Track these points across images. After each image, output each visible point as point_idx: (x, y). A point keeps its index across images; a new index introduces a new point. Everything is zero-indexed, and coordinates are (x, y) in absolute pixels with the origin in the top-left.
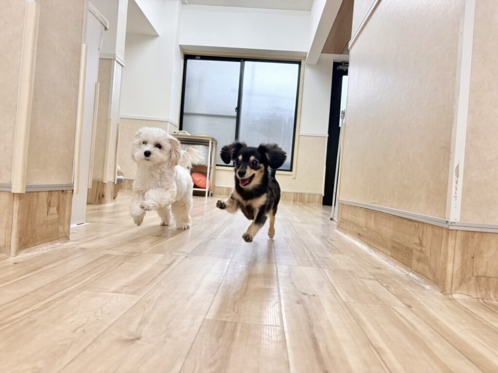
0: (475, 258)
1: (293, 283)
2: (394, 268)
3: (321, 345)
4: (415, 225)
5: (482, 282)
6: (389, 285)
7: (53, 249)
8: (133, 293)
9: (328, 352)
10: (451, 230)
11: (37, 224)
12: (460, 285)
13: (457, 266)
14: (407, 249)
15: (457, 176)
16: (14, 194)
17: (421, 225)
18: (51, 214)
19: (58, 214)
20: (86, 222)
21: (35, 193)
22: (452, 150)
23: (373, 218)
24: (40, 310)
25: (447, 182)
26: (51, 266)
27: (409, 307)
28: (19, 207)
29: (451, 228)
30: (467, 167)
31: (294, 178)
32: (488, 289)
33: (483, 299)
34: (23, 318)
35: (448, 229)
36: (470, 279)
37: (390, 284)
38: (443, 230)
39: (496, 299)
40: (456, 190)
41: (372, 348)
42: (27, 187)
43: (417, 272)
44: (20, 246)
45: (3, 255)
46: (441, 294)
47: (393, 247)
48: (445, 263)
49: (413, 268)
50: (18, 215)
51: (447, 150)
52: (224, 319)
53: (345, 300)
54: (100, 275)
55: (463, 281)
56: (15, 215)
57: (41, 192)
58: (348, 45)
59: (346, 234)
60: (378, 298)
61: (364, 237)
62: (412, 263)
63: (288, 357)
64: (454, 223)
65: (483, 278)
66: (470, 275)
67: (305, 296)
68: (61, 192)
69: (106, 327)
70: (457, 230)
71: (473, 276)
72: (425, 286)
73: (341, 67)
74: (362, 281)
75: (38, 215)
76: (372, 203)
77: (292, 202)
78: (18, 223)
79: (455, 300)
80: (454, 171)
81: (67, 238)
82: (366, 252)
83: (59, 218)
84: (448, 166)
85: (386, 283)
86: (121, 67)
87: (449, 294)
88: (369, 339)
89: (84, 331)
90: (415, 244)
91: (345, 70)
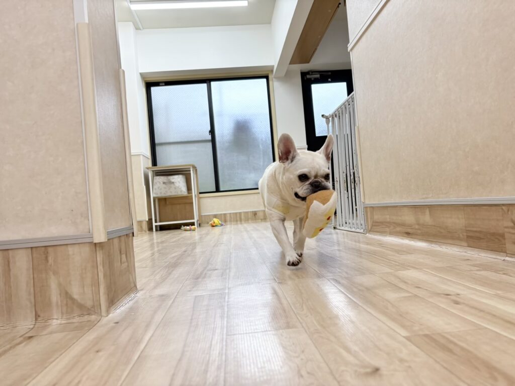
2: (480, 257)
4: (502, 209)
7: (133, 301)
11: (116, 275)
16: (95, 244)
17: (512, 208)
19: (127, 262)
23: (428, 213)
28: (103, 259)
42: (109, 233)
47: (468, 237)
49: (507, 252)
50: (103, 267)
56: (100, 268)
57: (114, 238)
61: (417, 235)
62: (505, 247)
68: (126, 236)
73: (308, 76)
75: (115, 265)
78: (104, 276)
81: (136, 287)
83: (128, 266)
85: (500, 271)
90: (506, 227)
91: (313, 79)
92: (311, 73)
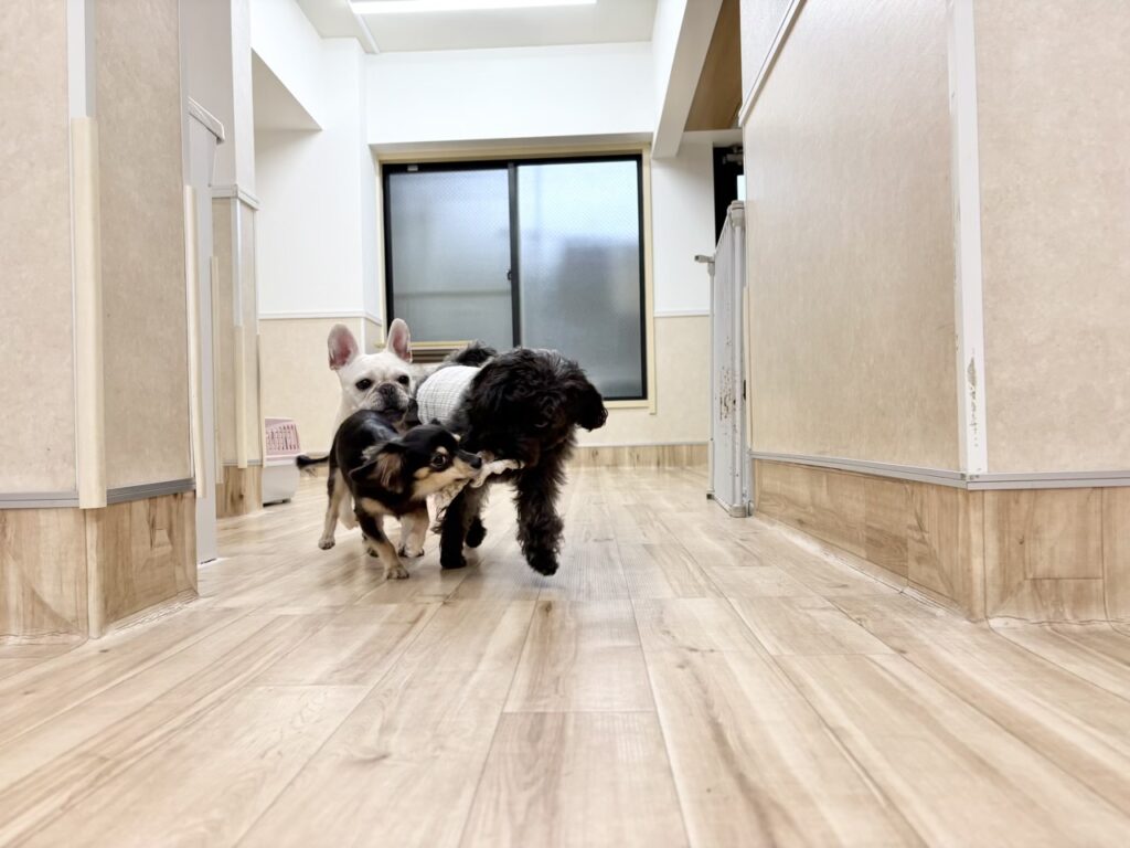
0: (1026, 543)
1: (668, 632)
2: (876, 581)
3: (730, 736)
4: (906, 489)
5: (1045, 589)
6: (863, 616)
7: (172, 616)
8: (355, 681)
9: (743, 744)
10: (972, 491)
11: (134, 566)
12: (1002, 599)
13: (992, 563)
14: (896, 539)
15: (973, 381)
16: (84, 510)
17: (916, 489)
18: (159, 545)
19: (172, 543)
20: (221, 556)
21: (125, 506)
22: (957, 332)
23: (825, 484)
24: (186, 727)
25: (956, 396)
26: (178, 648)
27: (902, 652)
28: (98, 537)
29: (971, 487)
30: (990, 363)
31: (652, 414)
32: (1059, 601)
33: (1050, 623)
34: (157, 745)
35: (967, 490)
36: (1020, 585)
37: (864, 613)
38: (960, 491)
39: (1076, 621)
40: (974, 410)
41: (826, 730)
42: (111, 493)
43: (918, 585)
44: (108, 616)
45: (75, 638)
46: (966, 622)
47: (870, 540)
48: (967, 560)
49: (910, 577)
50: (97, 552)
51: (948, 331)
52: (541, 710)
53: (773, 652)
54: (279, 658)
55: (1006, 591)
56: (92, 555)
58: (737, 118)
59: (773, 524)
60: (840, 644)
61: (811, 526)
62: (907, 567)
63: (669, 761)
64: (977, 476)
65: (1047, 582)
66: (1021, 578)
67: (694, 654)
68: (172, 497)
69: (319, 743)
70: (983, 491)
71: (1025, 578)
72: (933, 610)
73: (730, 157)
74: (809, 616)
75: (134, 549)
76: (820, 453)
77: (653, 468)
78: (98, 568)
79: (993, 630)
80: (966, 373)
81: (192, 592)
82: (817, 557)
83: (173, 552)
84: (954, 364)
85: (857, 613)
86: (249, 212)
87: (981, 620)
88: (820, 716)
89: (279, 753)
90: (910, 527)
91: (739, 164)
92: (736, 151)
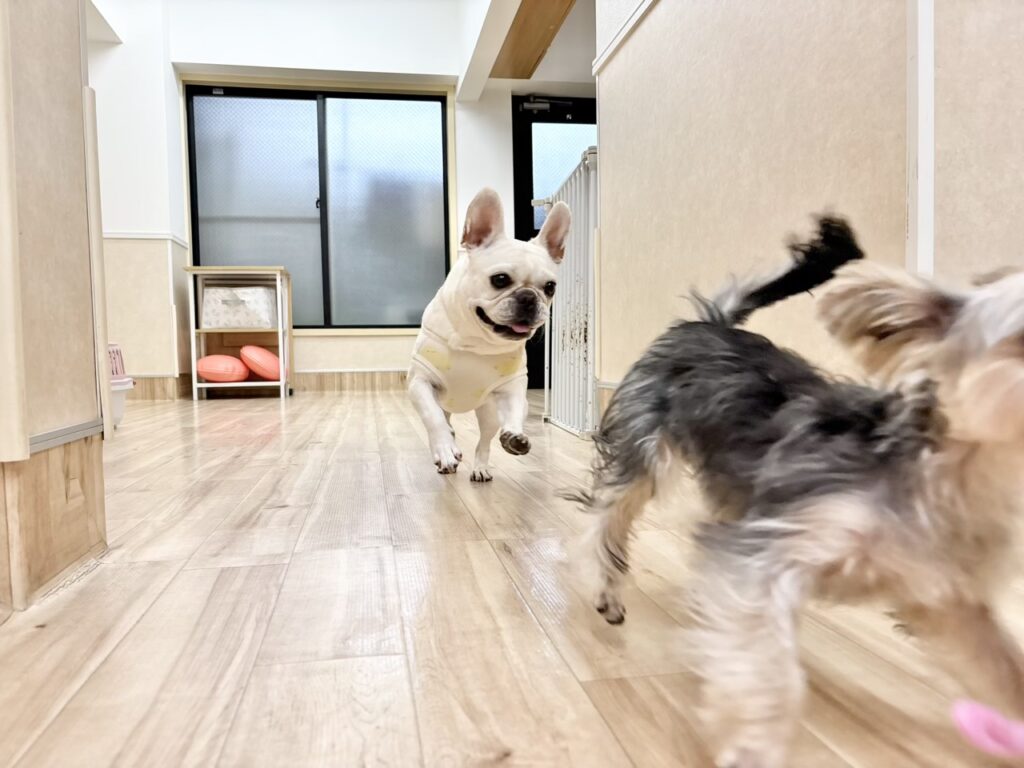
7: (91, 575)
11: (52, 524)
16: (4, 464)
18: (74, 497)
19: (84, 493)
21: (43, 455)
28: (19, 493)
42: (33, 442)
44: (32, 582)
50: (19, 511)
56: (13, 513)
57: (52, 449)
58: (591, 67)
68: (83, 441)
75: (52, 503)
78: (21, 529)
81: (102, 547)
83: (86, 502)
91: (535, 112)
92: (532, 99)
